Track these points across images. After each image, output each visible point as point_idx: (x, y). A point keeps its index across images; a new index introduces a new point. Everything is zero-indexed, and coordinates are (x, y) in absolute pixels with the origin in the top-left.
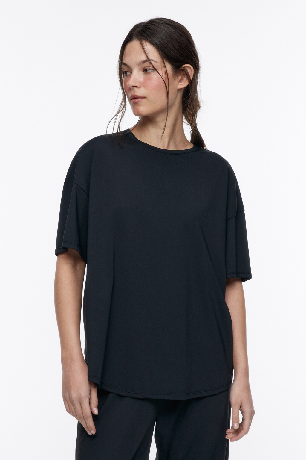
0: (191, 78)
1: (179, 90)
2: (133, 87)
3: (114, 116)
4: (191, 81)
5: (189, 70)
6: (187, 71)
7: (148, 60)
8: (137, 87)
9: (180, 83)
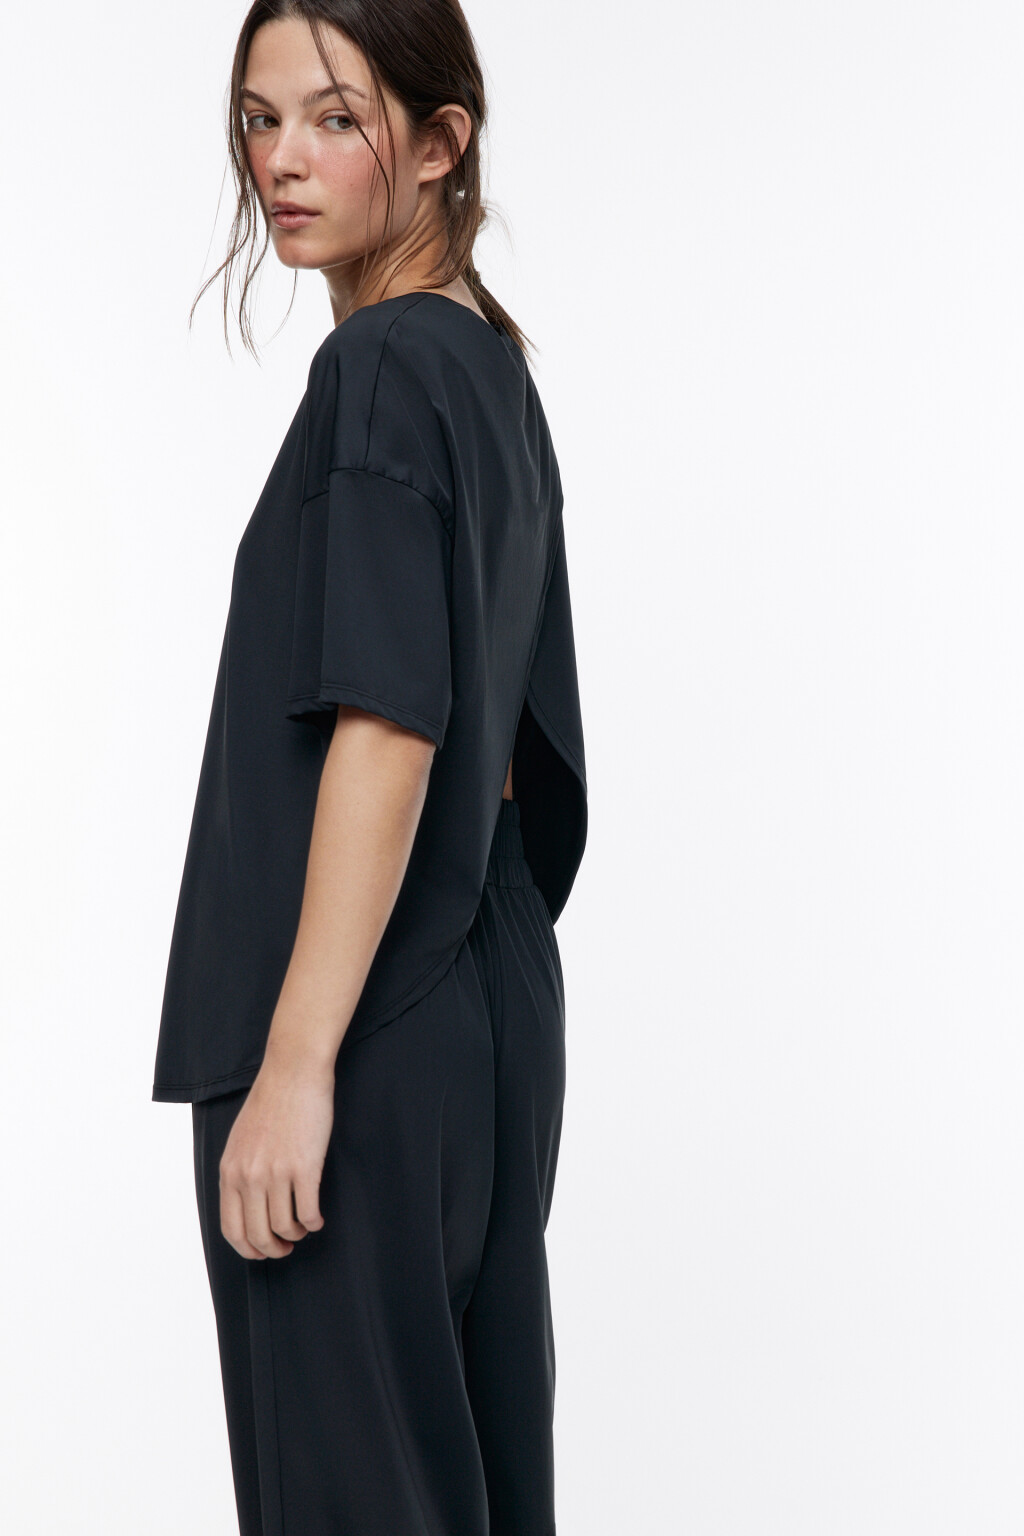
0: (463, 149)
1: (424, 186)
2: (285, 178)
3: (220, 269)
4: (462, 159)
5: (456, 125)
6: (450, 126)
7: (336, 88)
8: (296, 177)
9: (428, 165)
